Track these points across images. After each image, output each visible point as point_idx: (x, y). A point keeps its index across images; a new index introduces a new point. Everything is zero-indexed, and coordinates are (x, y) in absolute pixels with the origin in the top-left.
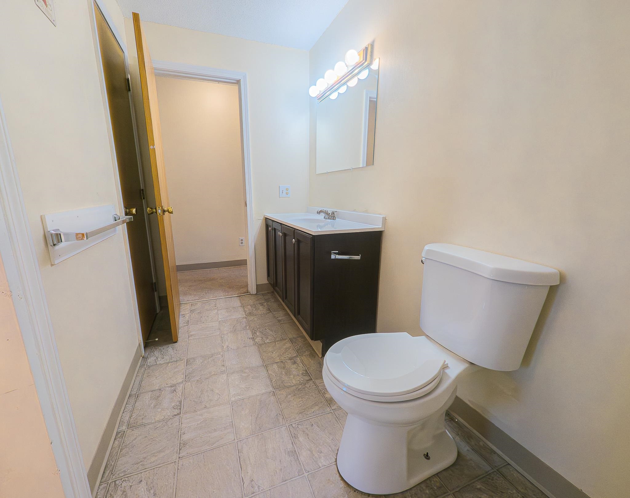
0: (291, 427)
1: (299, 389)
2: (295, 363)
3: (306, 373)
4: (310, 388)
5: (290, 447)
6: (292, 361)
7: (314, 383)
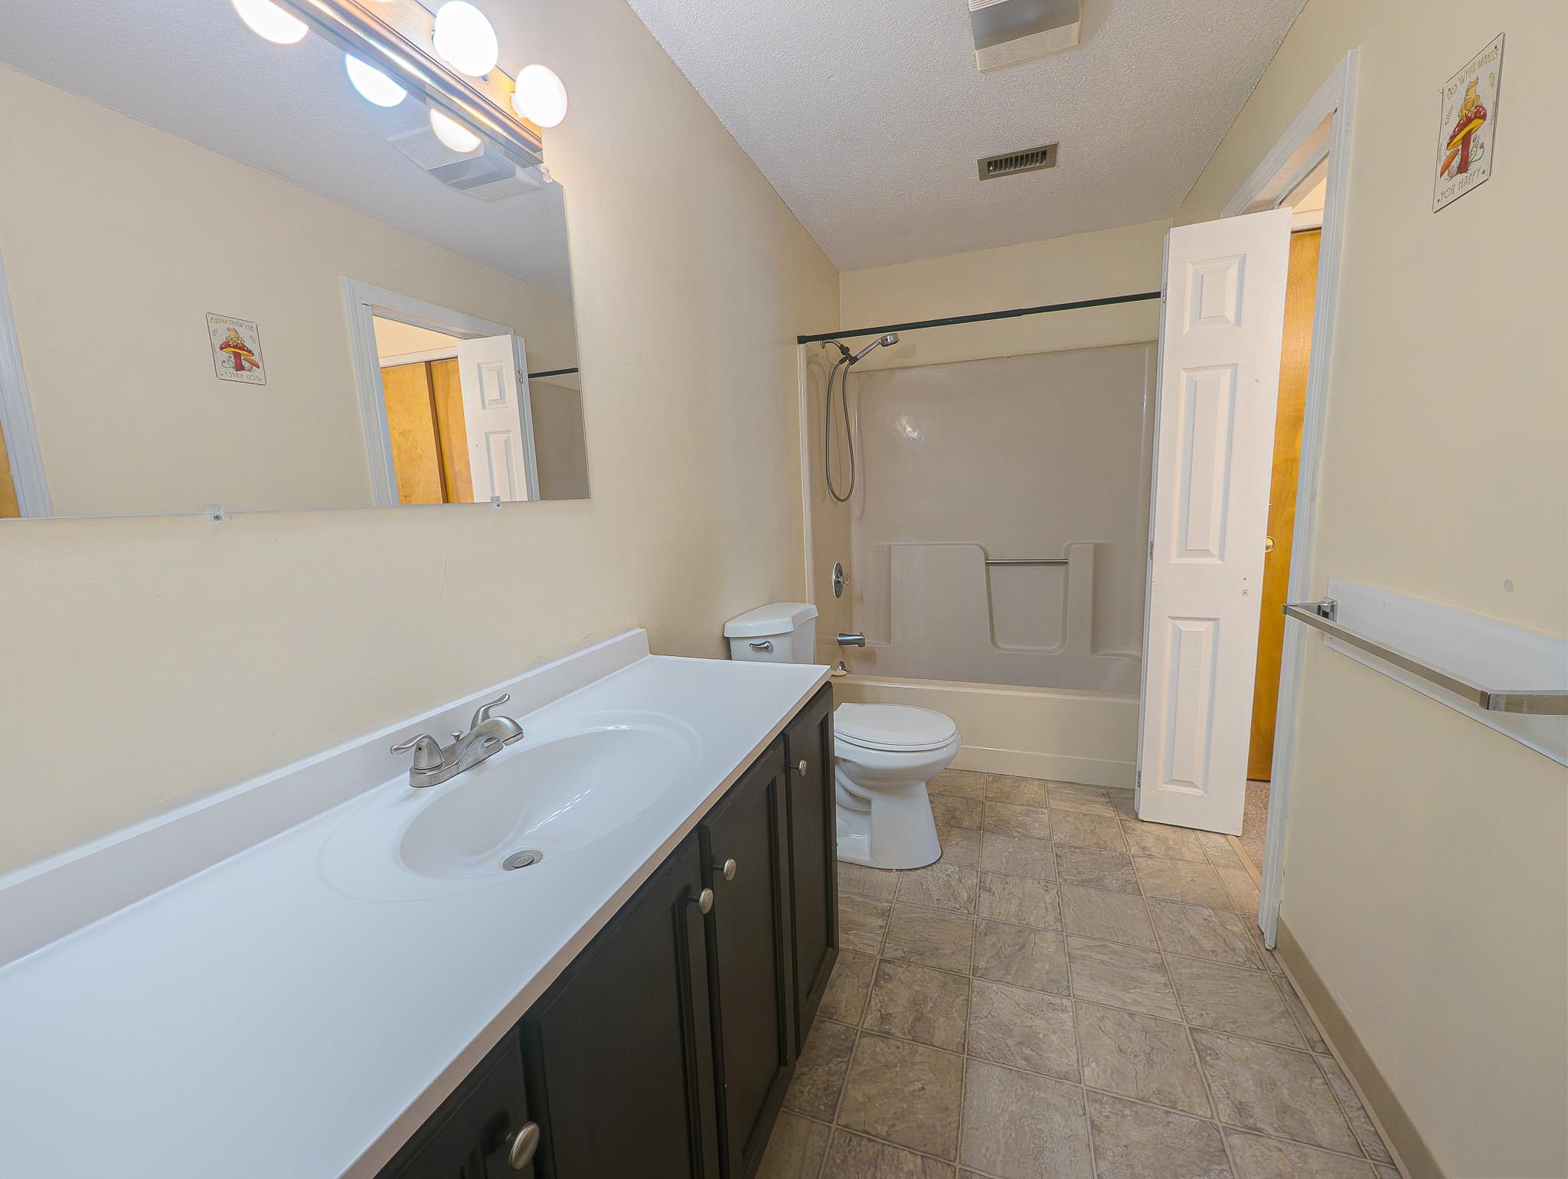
0: (971, 912)
1: (919, 955)
2: (885, 1018)
3: (881, 977)
4: (898, 947)
5: (985, 896)
6: (887, 1027)
7: (882, 952)
